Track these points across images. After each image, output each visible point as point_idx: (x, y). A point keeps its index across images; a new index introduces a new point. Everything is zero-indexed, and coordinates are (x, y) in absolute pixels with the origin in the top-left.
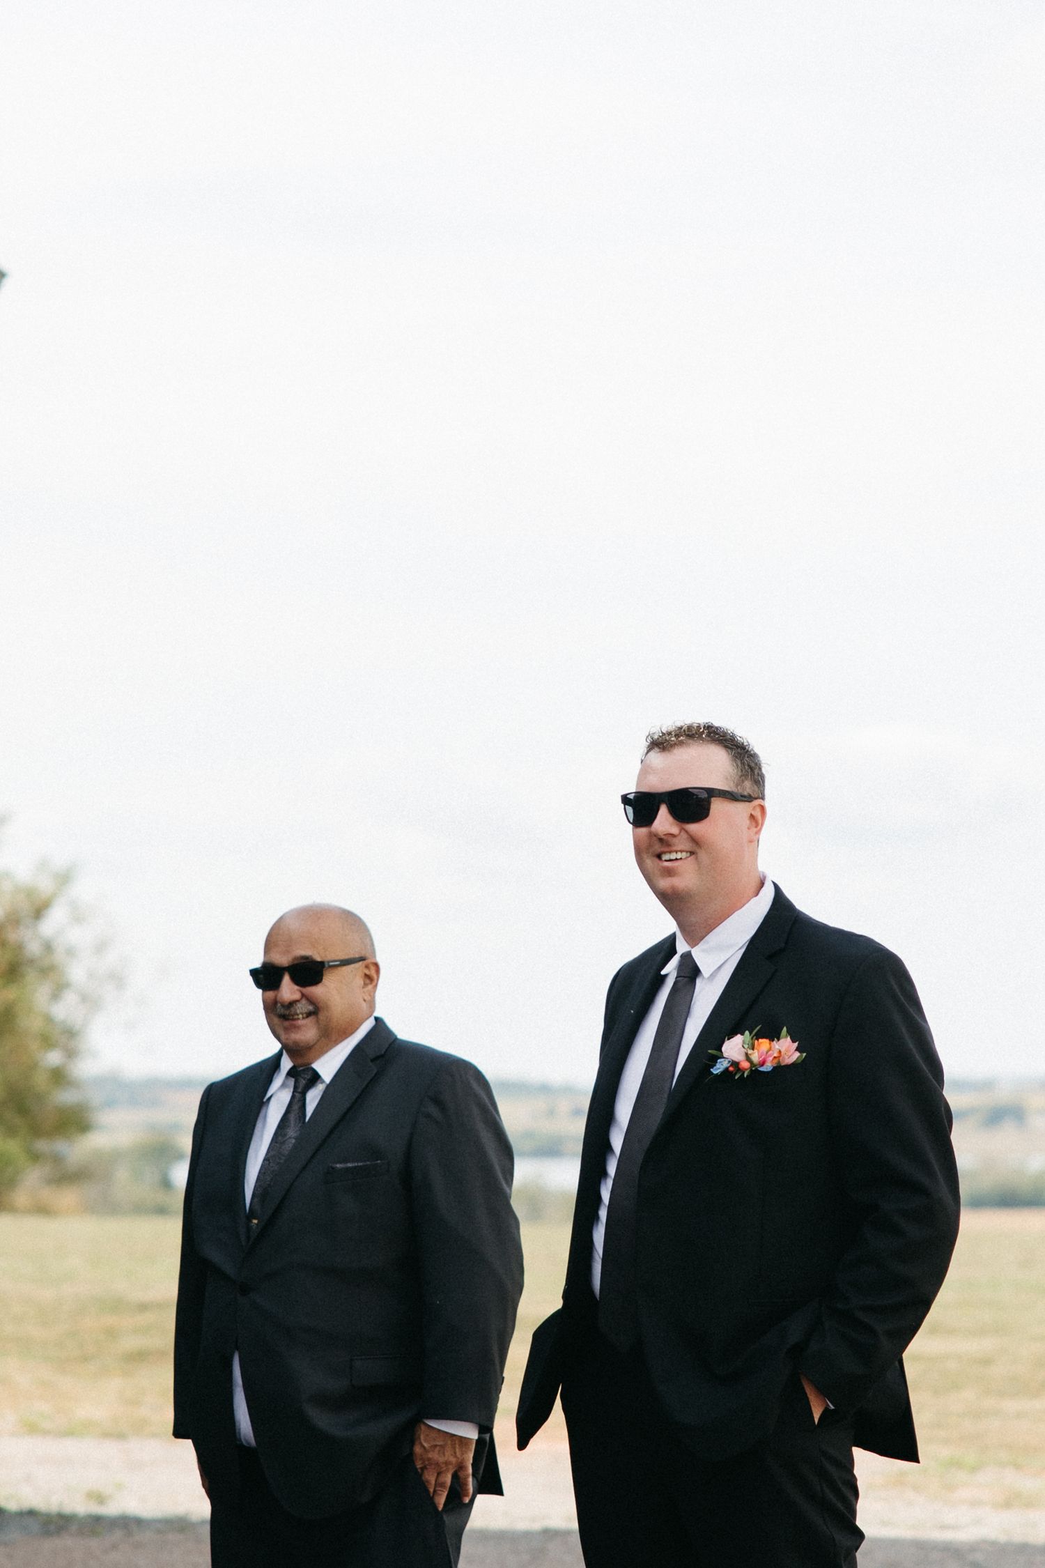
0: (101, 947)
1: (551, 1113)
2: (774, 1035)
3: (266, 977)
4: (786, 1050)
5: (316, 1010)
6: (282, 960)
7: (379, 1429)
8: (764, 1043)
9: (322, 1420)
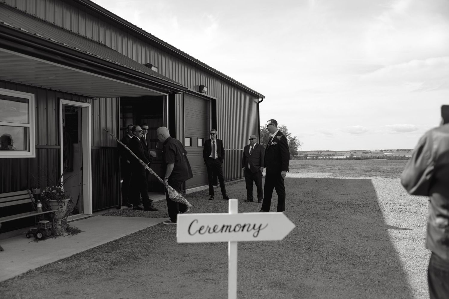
0: (298, 142)
1: (334, 153)
2: (275, 142)
3: (250, 139)
4: (276, 143)
5: (253, 141)
6: (251, 138)
7: (258, 167)
8: (274, 143)
9: (255, 166)
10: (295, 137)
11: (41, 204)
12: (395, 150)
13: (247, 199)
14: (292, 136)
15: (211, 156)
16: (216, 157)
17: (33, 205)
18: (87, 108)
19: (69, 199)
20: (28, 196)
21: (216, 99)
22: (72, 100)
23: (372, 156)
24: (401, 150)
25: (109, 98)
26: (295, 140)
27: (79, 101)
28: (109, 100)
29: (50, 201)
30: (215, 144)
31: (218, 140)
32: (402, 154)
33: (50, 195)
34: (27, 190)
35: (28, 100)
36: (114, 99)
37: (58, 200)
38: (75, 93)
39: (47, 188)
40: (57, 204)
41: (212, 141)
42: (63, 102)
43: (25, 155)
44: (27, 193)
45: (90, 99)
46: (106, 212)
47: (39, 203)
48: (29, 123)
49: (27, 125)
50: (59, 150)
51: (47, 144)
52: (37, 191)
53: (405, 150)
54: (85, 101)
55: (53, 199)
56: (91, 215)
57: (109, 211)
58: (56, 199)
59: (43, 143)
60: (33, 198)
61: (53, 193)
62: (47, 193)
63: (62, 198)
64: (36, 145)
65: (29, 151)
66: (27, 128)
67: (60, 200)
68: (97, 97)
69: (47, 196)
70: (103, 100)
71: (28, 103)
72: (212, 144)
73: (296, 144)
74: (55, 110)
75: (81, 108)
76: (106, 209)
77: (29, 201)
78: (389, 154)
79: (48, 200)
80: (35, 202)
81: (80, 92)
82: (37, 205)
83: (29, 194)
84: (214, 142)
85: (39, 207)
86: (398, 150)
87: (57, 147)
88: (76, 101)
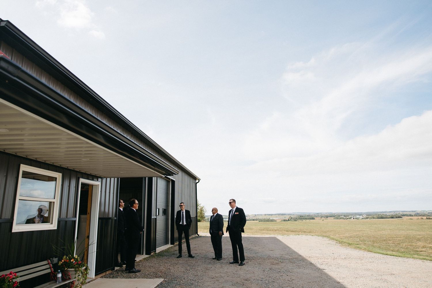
10: (204, 206)
11: (61, 274)
12: (263, 214)
13: (214, 257)
14: (201, 206)
15: (181, 223)
16: (185, 223)
17: (52, 275)
18: (98, 186)
19: (85, 268)
20: (48, 266)
21: (175, 180)
22: (88, 179)
23: (250, 219)
24: (267, 214)
25: (108, 178)
26: (203, 208)
27: (93, 180)
28: (112, 179)
29: (68, 270)
30: (184, 214)
31: (186, 211)
32: (268, 217)
33: (68, 264)
34: (47, 260)
35: (56, 178)
36: (116, 179)
37: (76, 269)
38: (91, 173)
39: (64, 257)
40: (74, 273)
41: (182, 212)
42: (82, 180)
43: (48, 227)
44: (47, 263)
45: (100, 179)
46: (104, 274)
47: (59, 273)
48: (54, 199)
49: (52, 200)
50: (75, 221)
51: (67, 217)
52: (55, 260)
53: (270, 215)
54: (96, 180)
55: (71, 268)
56: (93, 279)
57: (106, 273)
58: (74, 268)
59: (63, 216)
60: (52, 267)
61: (71, 262)
62: (65, 263)
63: (79, 266)
64: (58, 218)
65: (52, 224)
66: (52, 203)
67: (78, 269)
68: (105, 177)
69: (65, 265)
70: (108, 179)
71: (56, 181)
72: (182, 213)
73: (204, 211)
74: (75, 187)
75: (92, 186)
76: (104, 272)
77: (49, 271)
78: (260, 217)
79: (66, 269)
80: (54, 271)
81: (94, 173)
82: (57, 275)
83: (49, 264)
84: (183, 212)
85: (59, 277)
86: (265, 215)
87: (74, 219)
88: (91, 180)
